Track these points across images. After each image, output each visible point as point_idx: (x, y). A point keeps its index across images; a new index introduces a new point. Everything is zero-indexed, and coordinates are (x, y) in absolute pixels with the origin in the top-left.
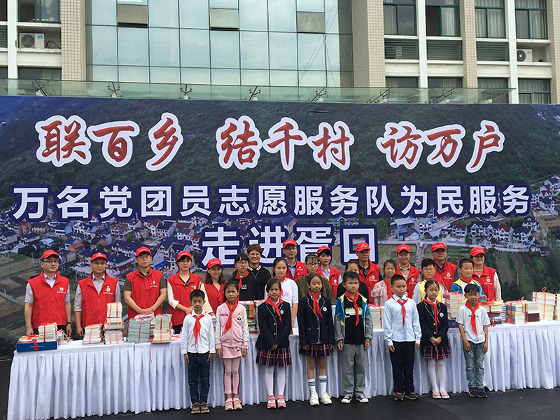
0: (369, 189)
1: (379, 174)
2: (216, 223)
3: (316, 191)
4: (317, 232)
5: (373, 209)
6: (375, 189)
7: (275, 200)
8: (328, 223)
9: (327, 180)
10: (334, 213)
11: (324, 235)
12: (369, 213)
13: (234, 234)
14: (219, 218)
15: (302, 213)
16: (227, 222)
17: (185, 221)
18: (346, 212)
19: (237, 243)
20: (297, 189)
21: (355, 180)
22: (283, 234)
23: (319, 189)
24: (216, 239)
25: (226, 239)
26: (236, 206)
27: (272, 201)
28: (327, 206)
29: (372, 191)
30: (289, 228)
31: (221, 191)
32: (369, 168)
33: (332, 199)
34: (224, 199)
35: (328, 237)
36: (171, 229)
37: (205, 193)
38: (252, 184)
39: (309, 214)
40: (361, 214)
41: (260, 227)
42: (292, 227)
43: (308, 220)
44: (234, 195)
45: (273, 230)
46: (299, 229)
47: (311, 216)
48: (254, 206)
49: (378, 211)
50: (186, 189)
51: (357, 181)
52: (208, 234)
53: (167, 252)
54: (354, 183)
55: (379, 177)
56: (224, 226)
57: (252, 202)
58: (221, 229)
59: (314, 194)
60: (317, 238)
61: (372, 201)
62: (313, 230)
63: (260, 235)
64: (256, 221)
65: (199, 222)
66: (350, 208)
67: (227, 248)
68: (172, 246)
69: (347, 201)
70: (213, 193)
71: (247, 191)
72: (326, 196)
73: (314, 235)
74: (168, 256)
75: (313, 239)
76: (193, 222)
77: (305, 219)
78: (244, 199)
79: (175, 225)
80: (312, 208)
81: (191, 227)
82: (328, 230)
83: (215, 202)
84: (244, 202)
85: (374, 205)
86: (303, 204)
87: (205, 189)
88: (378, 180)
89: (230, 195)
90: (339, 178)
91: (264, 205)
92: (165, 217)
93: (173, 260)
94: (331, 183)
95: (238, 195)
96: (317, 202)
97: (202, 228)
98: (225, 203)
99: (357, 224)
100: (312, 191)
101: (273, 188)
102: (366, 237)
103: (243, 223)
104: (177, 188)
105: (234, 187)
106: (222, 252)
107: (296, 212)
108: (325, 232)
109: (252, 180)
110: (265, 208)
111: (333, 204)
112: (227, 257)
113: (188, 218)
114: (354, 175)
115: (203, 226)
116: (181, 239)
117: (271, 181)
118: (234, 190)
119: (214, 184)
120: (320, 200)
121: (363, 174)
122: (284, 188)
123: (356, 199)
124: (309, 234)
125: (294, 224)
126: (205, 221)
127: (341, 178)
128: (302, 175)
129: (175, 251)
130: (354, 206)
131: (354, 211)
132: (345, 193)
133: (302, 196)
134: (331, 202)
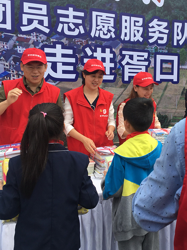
0: (176, 24)
1: (184, 13)
2: (54, 40)
3: (138, 22)
5: (178, 41)
6: (180, 25)
7: (106, 25)
8: (146, 49)
9: (147, 13)
10: (151, 41)
11: (143, 58)
12: (175, 44)
13: (70, 52)
14: (57, 36)
15: (127, 39)
16: (64, 40)
17: (25, 36)
18: (160, 42)
19: (73, 60)
20: (124, 18)
21: (167, 16)
22: (112, 56)
23: (141, 20)
24: (54, 55)
25: (64, 56)
26: (73, 27)
27: (104, 27)
28: (145, 35)
29: (178, 27)
30: (117, 51)
31: (60, 11)
32: (177, 7)
33: (150, 30)
34: (62, 19)
35: (145, 60)
36: (11, 42)
37: (44, 12)
38: (87, 8)
39: (132, 40)
40: (170, 44)
41: (93, 48)
42: (118, 50)
43: (131, 45)
44: (71, 17)
45: (103, 51)
46: (124, 52)
47: (134, 43)
48: (88, 29)
49: (181, 43)
50: (26, 5)
51: (168, 17)
52: (47, 50)
53: (8, 64)
54: (165, 18)
55: (183, 15)
56: (62, 44)
57: (86, 25)
58: (59, 46)
59: (137, 24)
61: (178, 35)
62: (135, 54)
63: (93, 55)
64: (90, 42)
65: (39, 38)
66: (162, 39)
67: (64, 64)
68: (12, 58)
69: (160, 32)
70: (52, 13)
71: (82, 14)
72: (146, 26)
73: (136, 58)
75: (135, 62)
76: (33, 38)
77: (129, 45)
78: (80, 21)
79: (15, 38)
80: (135, 36)
81: (31, 42)
82: (146, 55)
83: (54, 21)
84: (80, 25)
85: (179, 38)
86: (127, 31)
87: (44, 7)
88: (183, 17)
89: (67, 16)
90: (156, 13)
91: (96, 29)
94: (149, 16)
95: (75, 17)
96: (138, 31)
97: (41, 44)
98: (63, 23)
99: (166, 51)
100: (135, 21)
101: (104, 15)
102: (172, 62)
103: (79, 43)
104: (17, 3)
105: (71, 9)
106: (60, 68)
107: (122, 37)
108: (143, 56)
109: (87, 5)
110: (98, 32)
111: (150, 34)
112: (64, 72)
113: (28, 33)
114: (166, 12)
115: (42, 42)
116: (21, 52)
117: (103, 8)
118: (71, 12)
119: (52, 4)
120: (141, 29)
121: (173, 11)
122: (113, 16)
123: (167, 31)
124: (131, 57)
125: (121, 47)
126: (44, 37)
127: (157, 13)
128: (128, 6)
129: (16, 63)
130: (165, 37)
131: (164, 41)
132: (159, 25)
133: (128, 24)
134: (148, 32)
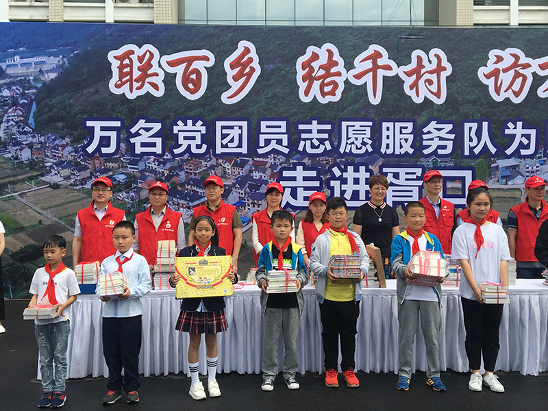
0: (467, 125)
1: (480, 108)
2: (295, 161)
3: (406, 128)
4: (406, 173)
5: (471, 149)
6: (475, 126)
7: (360, 137)
8: (419, 163)
9: (419, 115)
10: (426, 152)
11: (414, 177)
12: (467, 153)
13: (314, 174)
14: (298, 156)
15: (390, 151)
16: (306, 161)
17: (261, 159)
18: (440, 152)
19: (317, 184)
20: (385, 125)
21: (452, 115)
22: (368, 175)
23: (410, 125)
24: (294, 179)
25: (305, 179)
26: (316, 143)
27: (356, 139)
28: (417, 144)
29: (470, 129)
30: (375, 169)
31: (301, 127)
32: (469, 102)
33: (425, 137)
34: (303, 136)
35: (418, 179)
36: (247, 167)
37: (284, 129)
38: (335, 119)
39: (397, 152)
40: (457, 154)
41: (343, 167)
42: (378, 167)
43: (397, 159)
44: (315, 131)
45: (356, 170)
46: (385, 170)
47: (400, 156)
48: (336, 143)
49: (477, 151)
50: (264, 124)
51: (454, 117)
52: (286, 174)
53: (243, 192)
54: (450, 119)
55: (479, 111)
56: (303, 164)
57: (334, 139)
58: (299, 168)
59: (404, 131)
60: (406, 179)
61: (471, 140)
62: (402, 171)
63: (342, 175)
64: (338, 160)
65: (277, 160)
66: (444, 147)
67: (306, 189)
68: (247, 185)
69: (441, 139)
70: (292, 129)
71: (328, 127)
72: (418, 133)
73: (403, 176)
74: (243, 196)
75: (402, 181)
76: (270, 161)
77: (392, 159)
78: (326, 136)
79: (251, 162)
80: (401, 147)
81: (268, 165)
82: (419, 171)
83: (294, 139)
84: (326, 140)
85: (473, 144)
86: (390, 141)
87: (283, 124)
88: (479, 115)
89: (310, 131)
90: (433, 113)
91: (347, 143)
92: (240, 154)
93: (248, 200)
94: (423, 119)
95: (320, 131)
96: (406, 140)
97: (280, 167)
98: (305, 140)
99: (452, 165)
100: (401, 128)
101: (357, 124)
102: (462, 179)
103: (324, 162)
104: (254, 123)
105: (315, 122)
106: (301, 193)
107: (383, 150)
108: (415, 173)
109: (335, 115)
110: (349, 146)
111: (425, 143)
112: (306, 198)
113: (265, 155)
114: (450, 110)
115: (280, 164)
116: (257, 178)
117: (355, 116)
118: (315, 126)
119: (292, 120)
120: (411, 138)
121: (461, 108)
122: (370, 124)
123: (452, 136)
124: (396, 176)
125: (380, 163)
126: (283, 159)
127: (436, 113)
128: (391, 109)
129: (251, 191)
130: (450, 145)
131: (449, 150)
132: (439, 130)
133: (391, 133)
134: (422, 140)
